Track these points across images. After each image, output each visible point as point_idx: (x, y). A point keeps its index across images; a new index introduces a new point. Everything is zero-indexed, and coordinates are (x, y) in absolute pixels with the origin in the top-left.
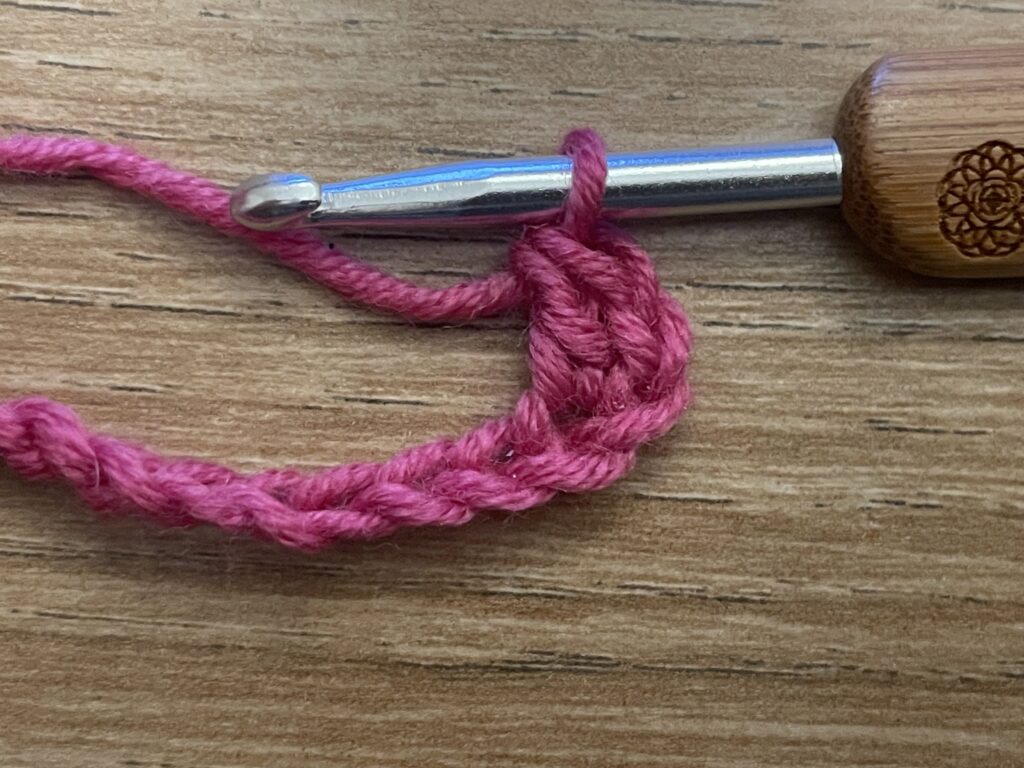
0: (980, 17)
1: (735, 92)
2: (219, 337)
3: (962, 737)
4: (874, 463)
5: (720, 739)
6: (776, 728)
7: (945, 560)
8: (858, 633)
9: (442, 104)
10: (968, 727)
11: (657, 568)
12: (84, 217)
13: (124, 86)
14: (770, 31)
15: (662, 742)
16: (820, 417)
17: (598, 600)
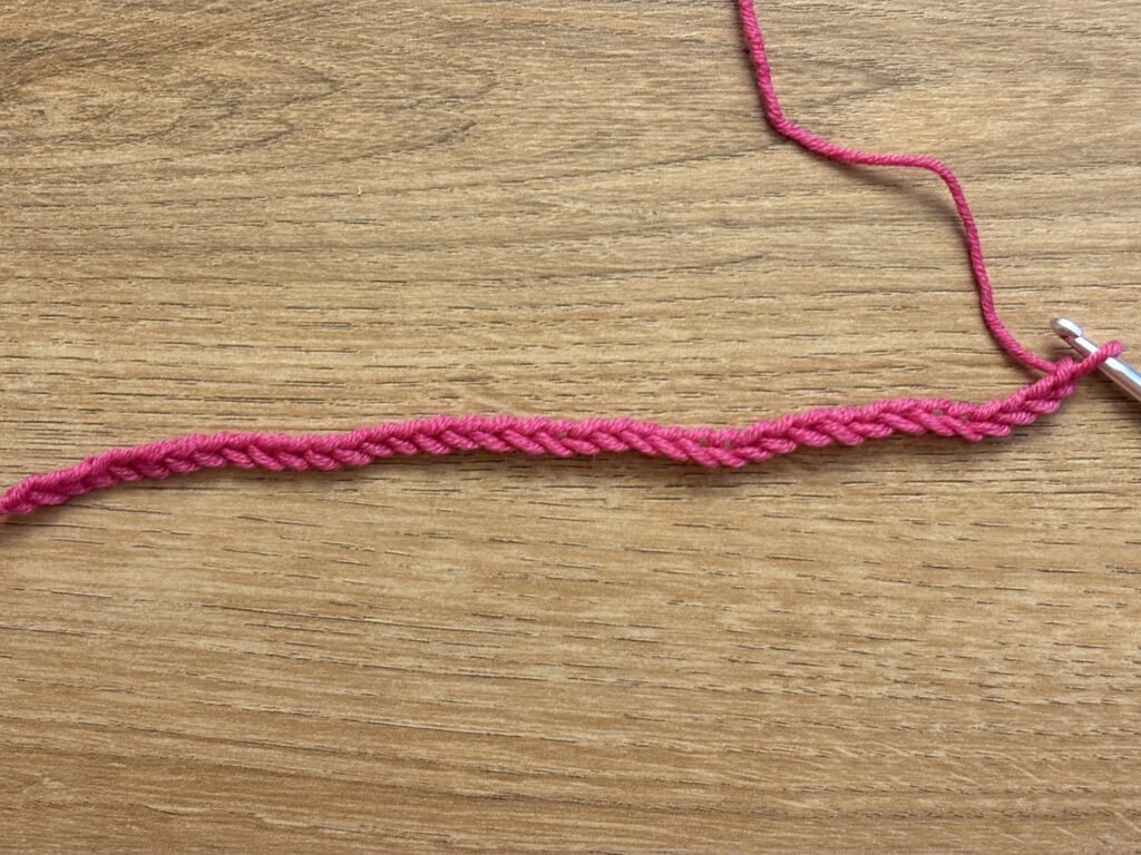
0: (667, 575)
1: (581, 598)
2: (400, 678)
3: (653, 829)
4: (626, 730)
5: (567, 826)
6: (587, 823)
7: (649, 765)
8: (618, 789)
9: (480, 599)
10: (655, 825)
11: (548, 765)
12: (356, 635)
13: (372, 590)
14: (593, 577)
15: (547, 827)
16: (608, 712)
17: (528, 775)
